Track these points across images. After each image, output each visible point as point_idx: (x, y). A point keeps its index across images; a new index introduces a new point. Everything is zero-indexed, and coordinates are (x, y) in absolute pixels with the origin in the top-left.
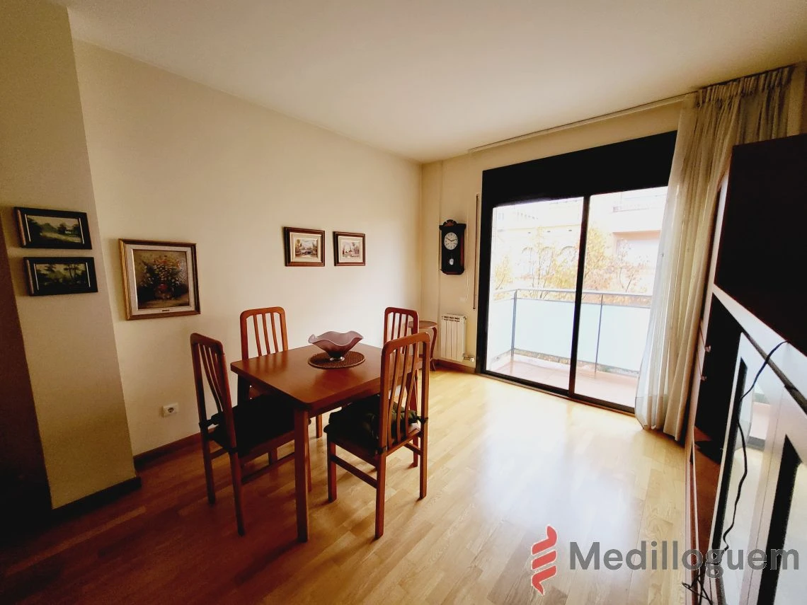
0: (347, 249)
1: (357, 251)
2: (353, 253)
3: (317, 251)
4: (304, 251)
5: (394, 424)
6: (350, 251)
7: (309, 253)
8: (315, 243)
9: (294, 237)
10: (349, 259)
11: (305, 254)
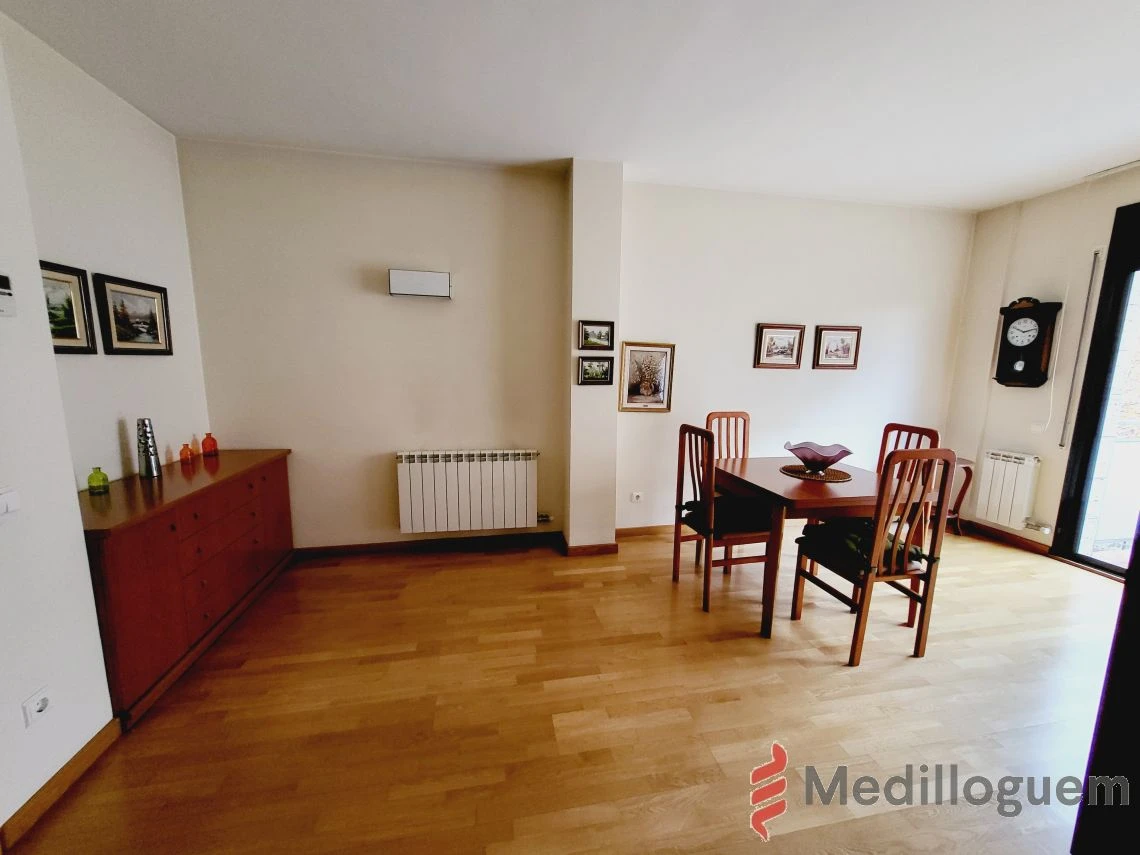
0: (833, 348)
1: (846, 350)
2: (840, 353)
3: (792, 350)
4: (776, 351)
5: (888, 552)
6: (837, 350)
7: (782, 353)
8: (791, 341)
9: (767, 334)
10: (834, 361)
11: (778, 353)
